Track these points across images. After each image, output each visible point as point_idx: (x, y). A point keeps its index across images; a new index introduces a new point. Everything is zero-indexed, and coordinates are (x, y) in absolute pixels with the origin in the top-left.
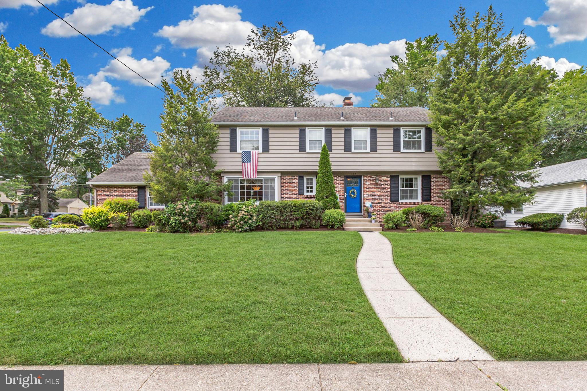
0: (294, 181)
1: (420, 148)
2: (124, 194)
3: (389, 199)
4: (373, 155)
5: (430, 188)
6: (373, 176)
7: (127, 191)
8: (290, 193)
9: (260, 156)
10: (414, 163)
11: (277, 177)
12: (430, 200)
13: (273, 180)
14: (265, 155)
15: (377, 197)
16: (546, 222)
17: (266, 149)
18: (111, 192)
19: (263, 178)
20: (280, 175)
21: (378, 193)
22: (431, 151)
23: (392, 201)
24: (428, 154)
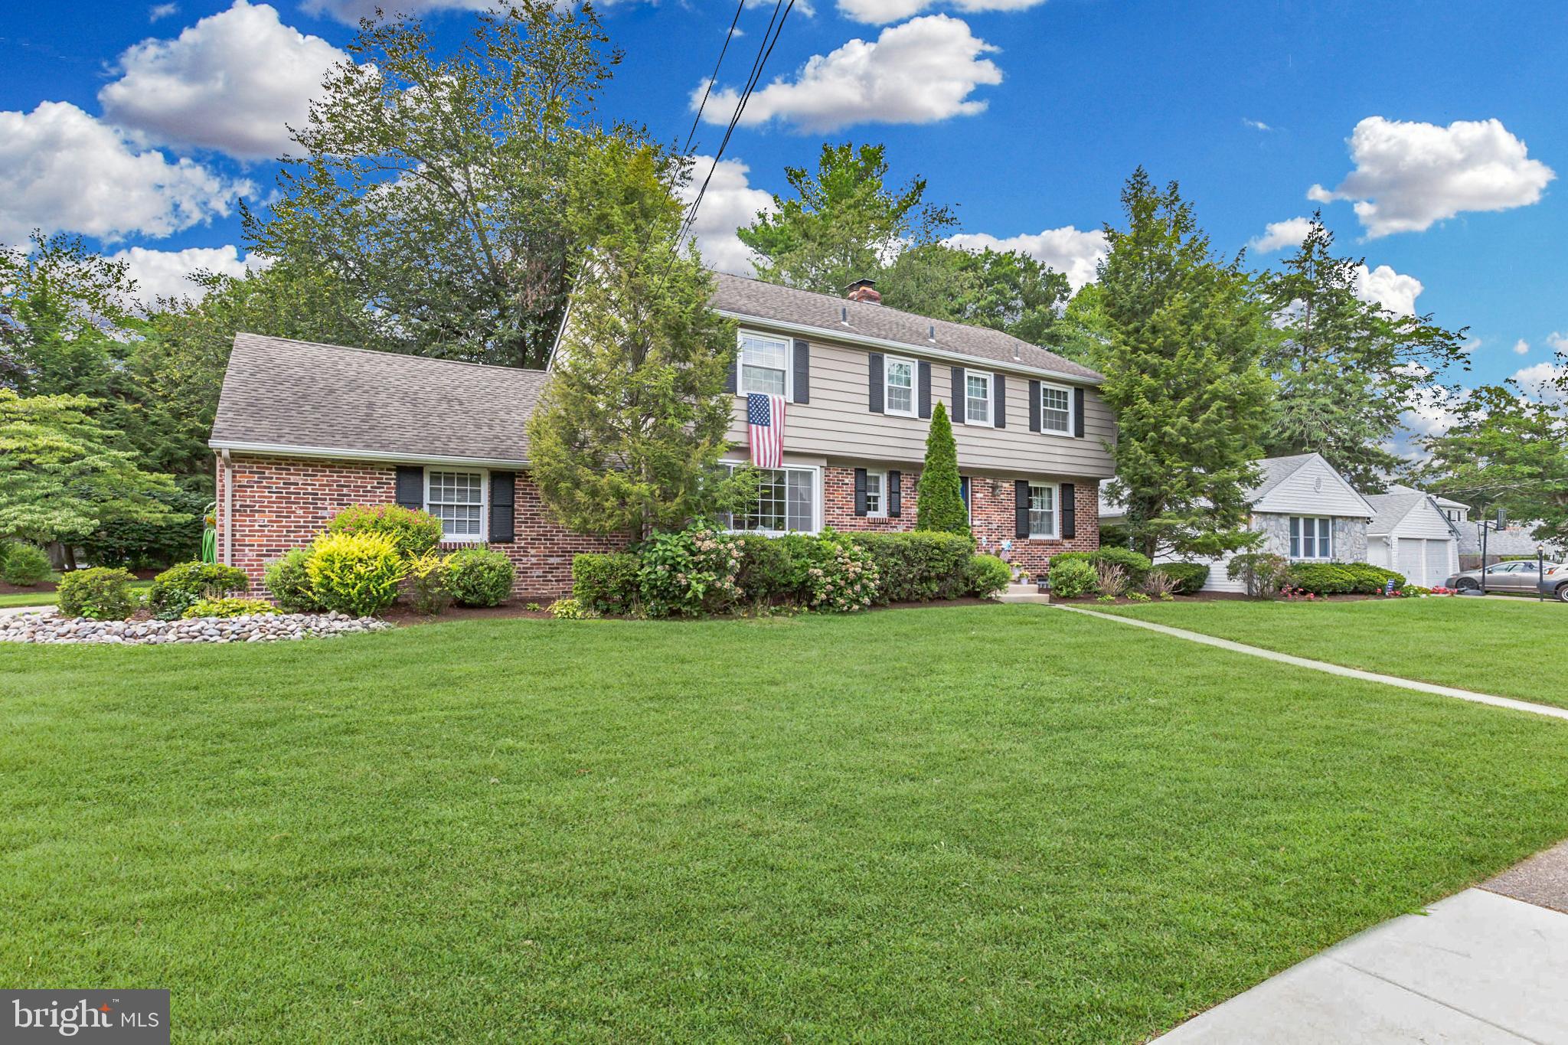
0: (847, 481)
1: (1065, 428)
2: (345, 491)
3: (1014, 531)
4: (999, 434)
5: (1073, 510)
6: (988, 481)
7: (355, 479)
8: (838, 511)
9: (791, 410)
10: (1059, 459)
11: (818, 468)
12: (1072, 537)
13: (807, 476)
14: (799, 410)
15: (994, 526)
16: (1191, 580)
17: (802, 395)
18: (293, 479)
19: (787, 470)
20: (825, 463)
21: (996, 518)
22: (1083, 436)
23: (1019, 536)
24: (1079, 443)
